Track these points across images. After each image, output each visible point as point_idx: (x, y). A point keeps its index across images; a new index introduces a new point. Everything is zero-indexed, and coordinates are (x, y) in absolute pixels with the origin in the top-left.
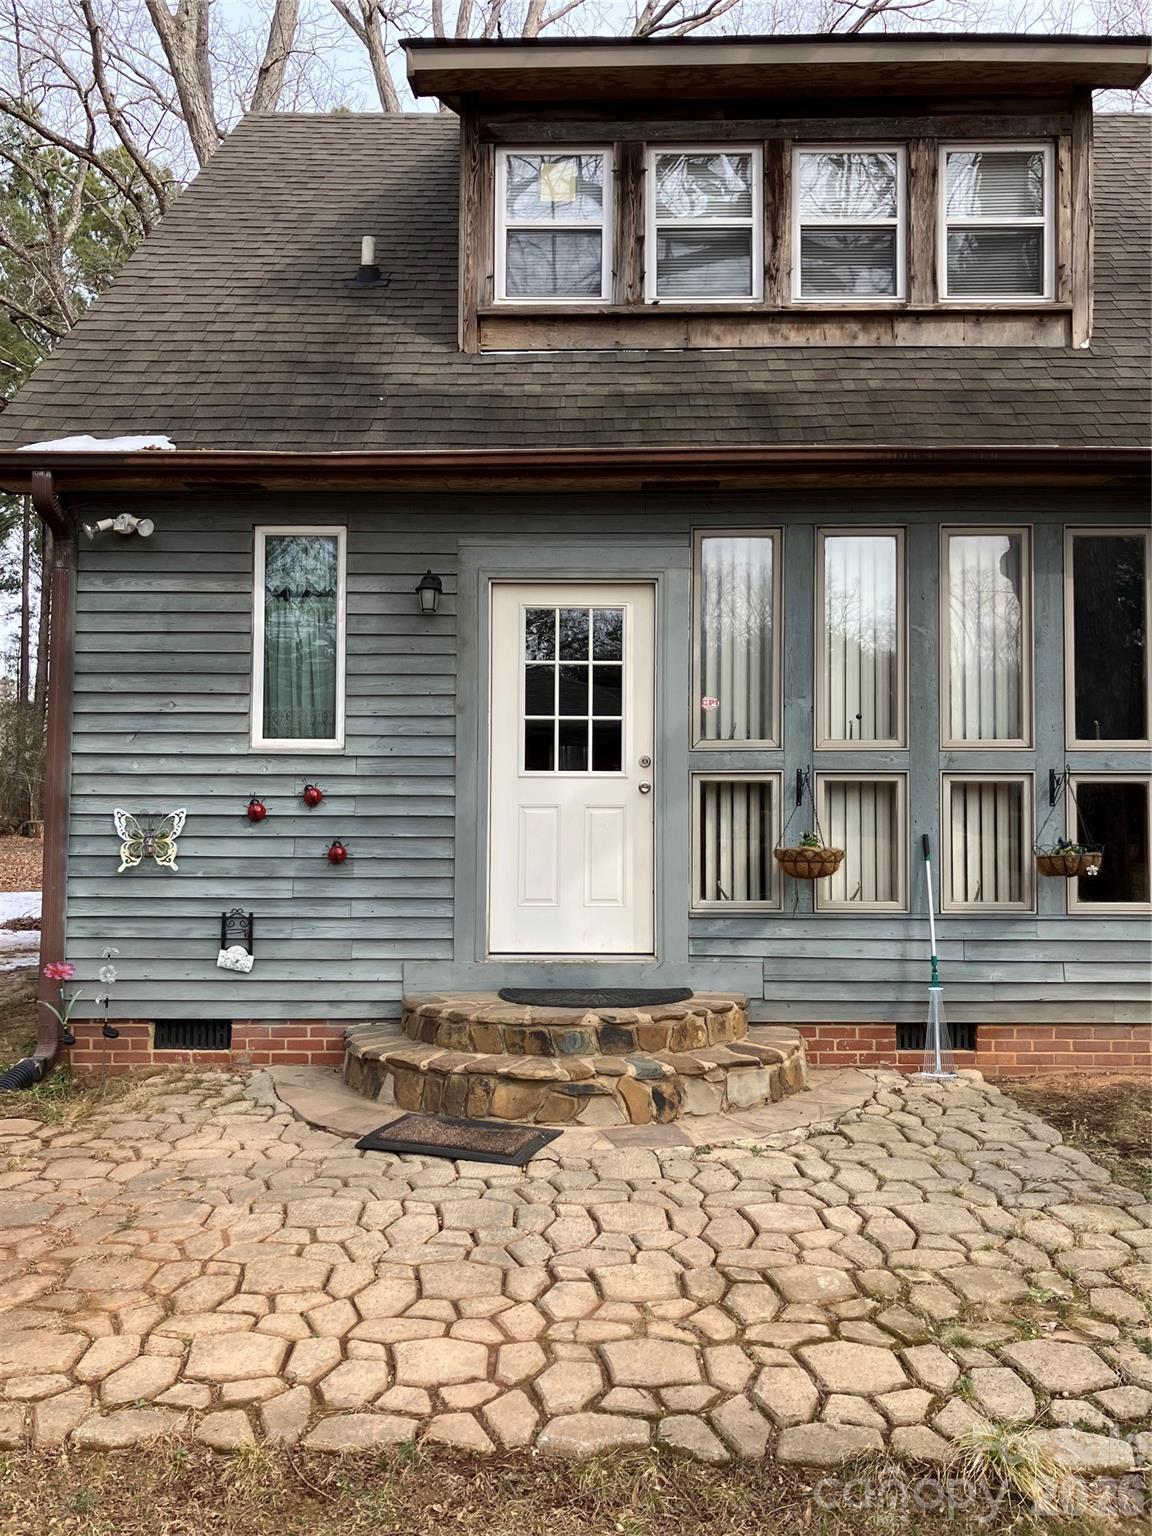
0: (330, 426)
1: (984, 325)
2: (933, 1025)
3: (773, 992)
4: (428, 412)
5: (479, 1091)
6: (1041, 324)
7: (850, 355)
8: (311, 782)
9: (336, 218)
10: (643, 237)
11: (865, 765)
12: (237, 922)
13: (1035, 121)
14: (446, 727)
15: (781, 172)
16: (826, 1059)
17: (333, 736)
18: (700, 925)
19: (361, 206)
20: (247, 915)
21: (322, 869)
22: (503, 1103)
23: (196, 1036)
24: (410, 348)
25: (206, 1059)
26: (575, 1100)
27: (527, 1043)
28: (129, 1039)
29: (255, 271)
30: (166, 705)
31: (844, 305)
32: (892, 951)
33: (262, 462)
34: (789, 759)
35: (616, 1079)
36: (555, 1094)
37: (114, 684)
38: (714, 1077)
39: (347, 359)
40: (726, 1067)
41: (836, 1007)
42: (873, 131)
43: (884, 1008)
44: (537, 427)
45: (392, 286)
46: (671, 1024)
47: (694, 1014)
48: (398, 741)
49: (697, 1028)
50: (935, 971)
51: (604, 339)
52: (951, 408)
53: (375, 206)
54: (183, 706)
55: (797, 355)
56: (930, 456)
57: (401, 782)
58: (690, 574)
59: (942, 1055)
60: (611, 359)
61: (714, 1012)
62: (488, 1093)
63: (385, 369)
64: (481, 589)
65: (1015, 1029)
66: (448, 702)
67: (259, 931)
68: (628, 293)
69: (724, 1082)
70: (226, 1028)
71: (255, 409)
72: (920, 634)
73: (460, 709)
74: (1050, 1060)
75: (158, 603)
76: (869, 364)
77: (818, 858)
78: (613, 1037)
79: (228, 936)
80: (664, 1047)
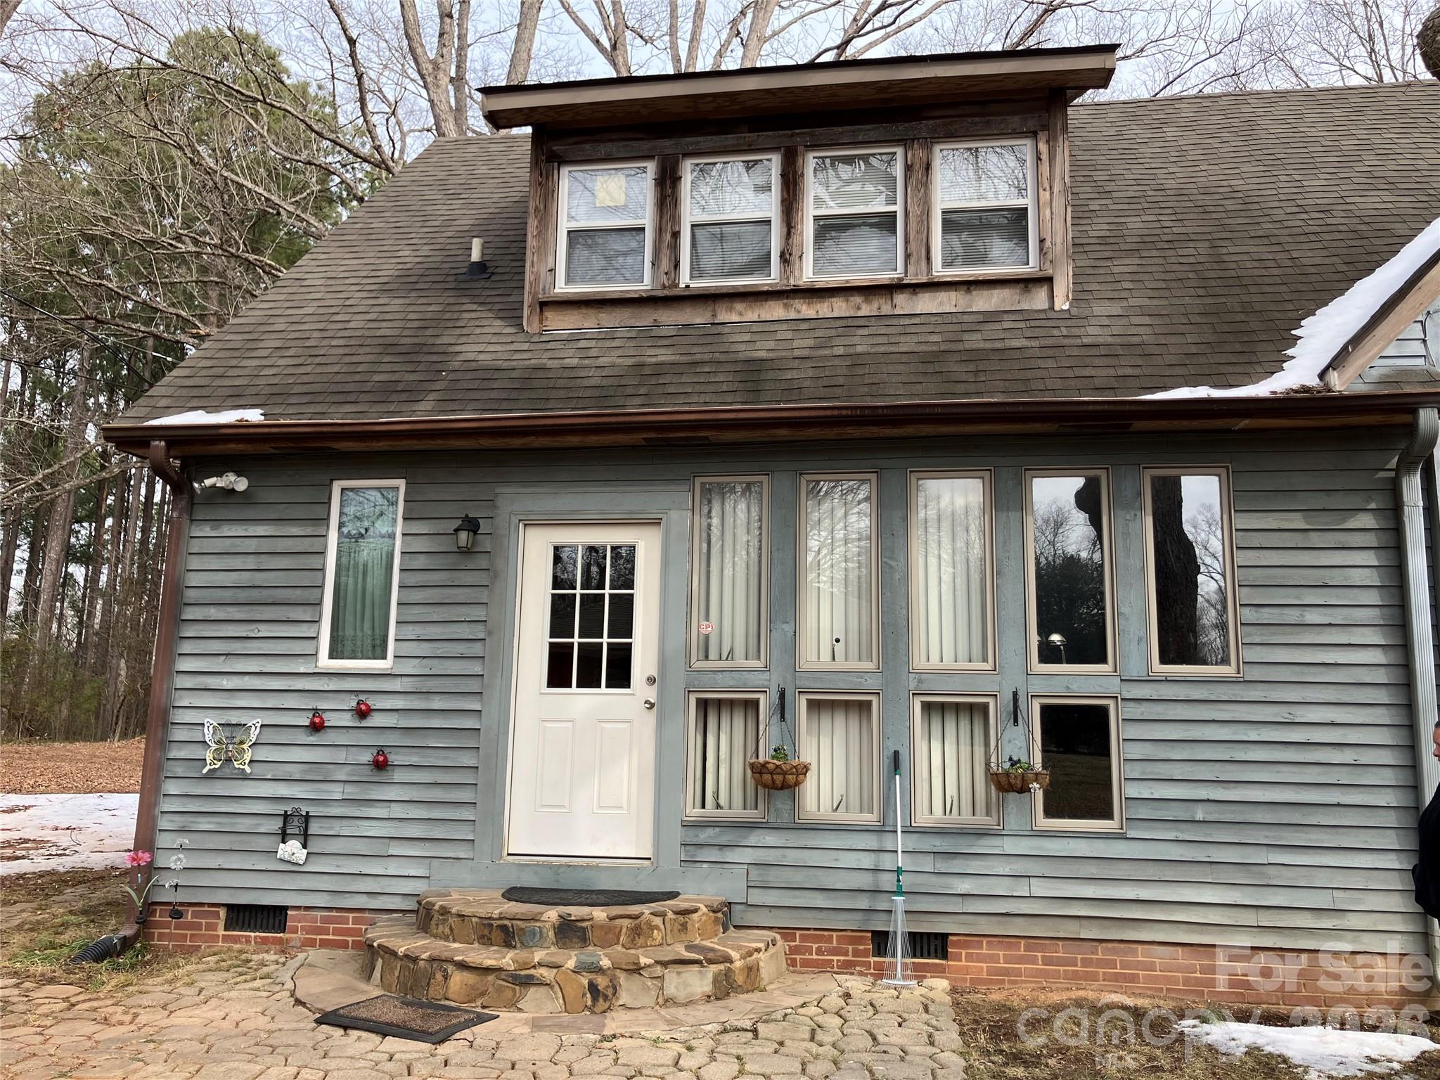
0: (394, 397)
1: (974, 293)
2: (895, 933)
3: (756, 897)
4: (476, 384)
5: (439, 976)
6: (1027, 290)
7: (849, 324)
8: (362, 697)
9: (471, 222)
10: (679, 232)
11: (842, 685)
12: (296, 819)
13: (1015, 120)
14: (477, 649)
15: (795, 172)
16: (806, 963)
17: (384, 658)
18: (692, 832)
19: (497, 211)
20: (304, 814)
21: (366, 774)
22: (457, 987)
23: (259, 920)
24: (486, 330)
25: (265, 941)
26: (517, 988)
27: (493, 936)
28: (203, 921)
29: (389, 269)
30: (253, 630)
31: (847, 282)
32: (867, 861)
33: (325, 429)
34: (774, 677)
35: (555, 971)
36: (501, 982)
37: (213, 613)
38: (651, 973)
39: (431, 341)
40: (665, 964)
41: (814, 913)
42: (873, 135)
43: (859, 916)
44: (562, 394)
45: (493, 278)
46: (626, 923)
47: (652, 914)
48: (436, 661)
49: (653, 928)
50: (899, 881)
51: (645, 318)
52: (921, 368)
53: (509, 210)
54: (265, 631)
55: (805, 326)
56: (880, 412)
57: (437, 697)
58: (690, 514)
59: (902, 963)
60: (647, 336)
61: (676, 913)
62: (446, 979)
63: (458, 349)
64: (512, 530)
65: (985, 941)
66: (480, 627)
67: (314, 828)
68: (664, 279)
69: (661, 978)
70: (283, 913)
71: (340, 385)
72: (891, 567)
73: (490, 633)
74: (1018, 973)
75: (251, 545)
76: (865, 332)
77: (779, 770)
78: (569, 932)
79: (289, 831)
80: (618, 943)
